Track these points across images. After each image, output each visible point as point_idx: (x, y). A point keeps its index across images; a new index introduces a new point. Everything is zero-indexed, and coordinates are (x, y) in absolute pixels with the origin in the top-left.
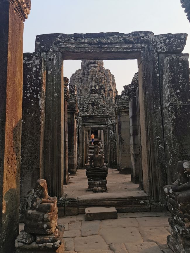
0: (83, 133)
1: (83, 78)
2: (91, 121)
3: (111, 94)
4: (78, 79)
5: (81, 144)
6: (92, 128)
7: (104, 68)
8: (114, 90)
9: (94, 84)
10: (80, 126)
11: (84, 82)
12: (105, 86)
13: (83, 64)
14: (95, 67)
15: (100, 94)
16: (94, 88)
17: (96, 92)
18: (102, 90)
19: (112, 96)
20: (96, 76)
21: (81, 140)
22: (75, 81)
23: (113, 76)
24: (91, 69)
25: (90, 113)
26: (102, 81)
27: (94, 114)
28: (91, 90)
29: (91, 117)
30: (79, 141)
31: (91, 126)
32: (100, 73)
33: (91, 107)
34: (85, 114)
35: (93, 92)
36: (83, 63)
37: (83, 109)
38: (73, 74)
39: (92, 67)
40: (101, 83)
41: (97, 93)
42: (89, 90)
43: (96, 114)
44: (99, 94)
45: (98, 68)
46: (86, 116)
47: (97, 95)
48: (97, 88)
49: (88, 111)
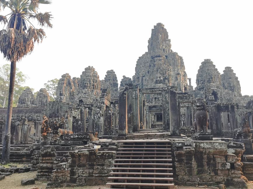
0: (149, 116)
1: (149, 70)
2: (154, 109)
3: (179, 78)
4: (145, 63)
5: (148, 123)
6: (156, 113)
7: (171, 50)
8: (183, 73)
9: (159, 75)
10: (147, 112)
11: (150, 73)
12: (169, 76)
13: (149, 47)
14: (160, 60)
15: (165, 84)
16: (159, 79)
17: (160, 82)
18: (166, 80)
19: (180, 80)
20: (161, 68)
21: (148, 121)
22: (141, 66)
23: (181, 58)
24: (156, 62)
25: (153, 104)
26: (166, 72)
27: (156, 104)
28: (156, 81)
29: (154, 107)
30: (147, 122)
31: (155, 112)
32: (164, 65)
33: (154, 100)
34: (150, 104)
35: (158, 82)
36: (150, 45)
37: (149, 102)
38: (139, 57)
39: (157, 61)
40: (165, 74)
41: (162, 83)
42: (155, 80)
43: (157, 105)
44: (163, 83)
45: (163, 61)
46: (151, 106)
47: (161, 84)
48: (162, 78)
49: (152, 103)
